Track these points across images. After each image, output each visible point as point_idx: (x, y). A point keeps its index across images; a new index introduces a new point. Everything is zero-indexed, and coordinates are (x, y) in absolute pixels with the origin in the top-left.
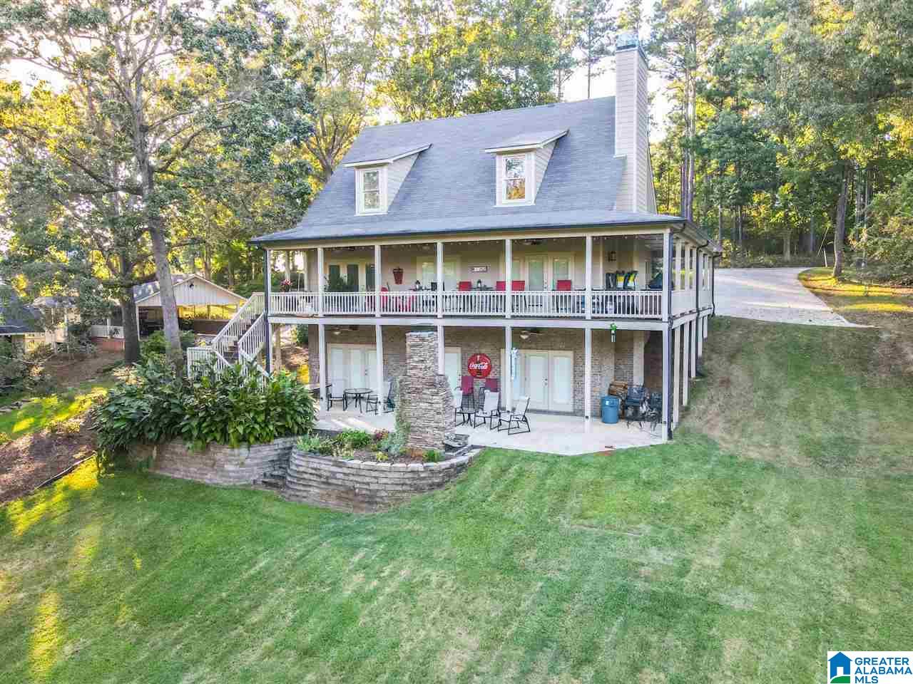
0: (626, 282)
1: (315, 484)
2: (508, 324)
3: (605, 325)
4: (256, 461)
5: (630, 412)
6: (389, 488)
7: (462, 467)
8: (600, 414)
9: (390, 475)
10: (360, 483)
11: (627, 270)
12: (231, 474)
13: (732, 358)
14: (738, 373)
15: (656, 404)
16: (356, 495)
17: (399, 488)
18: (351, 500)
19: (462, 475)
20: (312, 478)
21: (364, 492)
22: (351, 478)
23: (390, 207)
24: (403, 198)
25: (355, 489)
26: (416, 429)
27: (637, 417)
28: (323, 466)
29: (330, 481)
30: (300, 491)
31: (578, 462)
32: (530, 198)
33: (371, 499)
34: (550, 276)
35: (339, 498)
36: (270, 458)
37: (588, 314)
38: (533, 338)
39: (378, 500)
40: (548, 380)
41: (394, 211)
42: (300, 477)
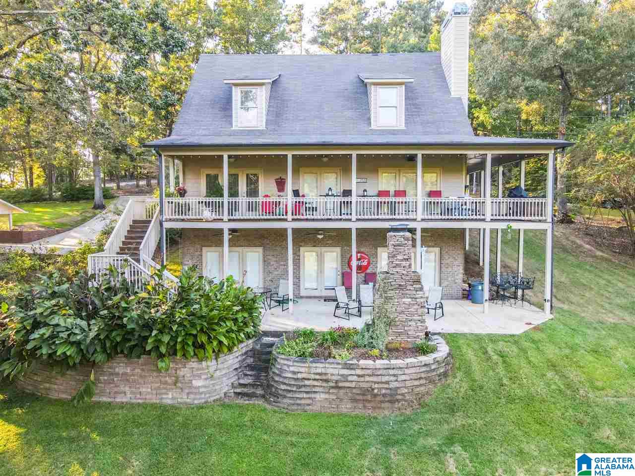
1: (321, 389)
3: (502, 225)
4: (224, 372)
6: (408, 384)
9: (407, 371)
10: (378, 383)
12: (201, 390)
16: (376, 395)
17: (417, 383)
18: (370, 401)
20: (316, 383)
21: (384, 391)
22: (367, 379)
25: (373, 390)
26: (398, 323)
28: (330, 371)
29: (340, 384)
30: (301, 399)
32: (401, 123)
33: (392, 398)
35: (354, 400)
36: (235, 367)
37: (488, 217)
39: (400, 397)
41: (271, 127)
42: (300, 384)
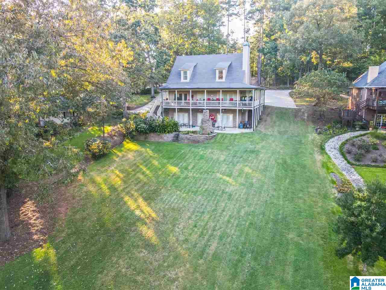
0: (244, 98)
2: (221, 108)
3: (241, 108)
4: (170, 137)
5: (245, 127)
7: (214, 136)
8: (239, 127)
9: (202, 137)
11: (245, 96)
12: (166, 139)
13: (268, 115)
14: (268, 119)
15: (250, 125)
18: (194, 142)
19: (215, 137)
20: (185, 139)
21: (197, 140)
23: (190, 80)
24: (194, 75)
25: (195, 140)
26: (205, 129)
27: (247, 128)
29: (190, 139)
31: (236, 135)
32: (224, 80)
33: (198, 142)
34: (228, 97)
35: (191, 142)
36: (173, 136)
37: (238, 106)
38: (226, 111)
39: (200, 142)
40: (227, 121)
41: (191, 81)
42: (182, 139)
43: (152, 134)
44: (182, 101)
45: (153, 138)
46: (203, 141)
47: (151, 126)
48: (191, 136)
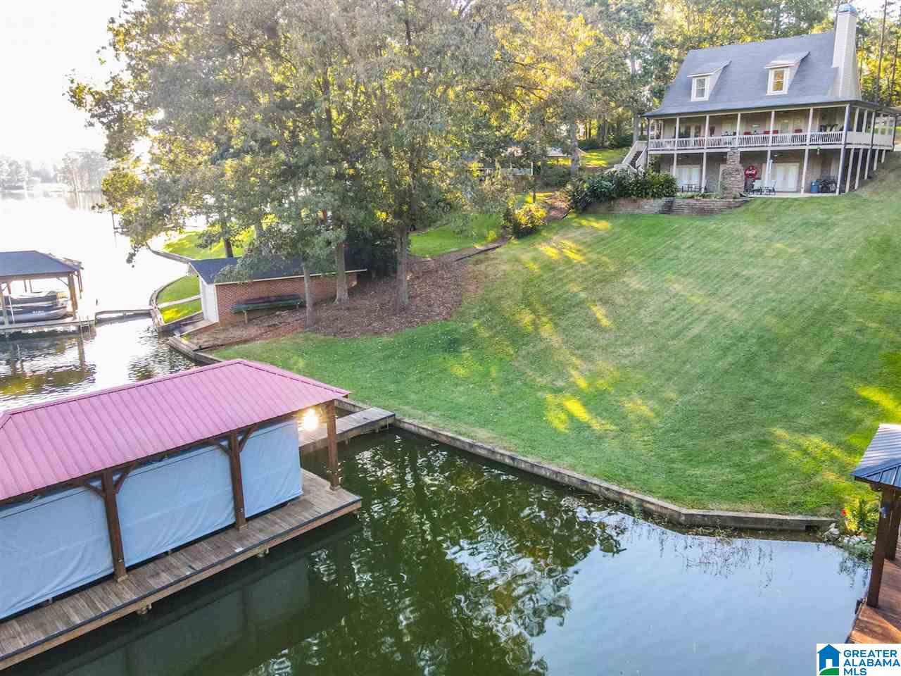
1: (686, 209)
2: (769, 149)
3: (815, 147)
6: (718, 207)
7: (748, 201)
8: (810, 190)
10: (706, 206)
17: (722, 207)
21: (708, 209)
22: (703, 205)
23: (711, 96)
24: (717, 90)
25: (704, 208)
26: (728, 189)
28: (690, 202)
29: (693, 207)
32: (785, 91)
34: (792, 127)
35: (697, 212)
37: (808, 142)
38: (782, 158)
39: (714, 212)
40: (785, 179)
41: (712, 99)
42: (680, 207)
43: (622, 201)
44: (690, 139)
45: (624, 207)
46: (721, 211)
47: (622, 185)
48: (697, 200)
